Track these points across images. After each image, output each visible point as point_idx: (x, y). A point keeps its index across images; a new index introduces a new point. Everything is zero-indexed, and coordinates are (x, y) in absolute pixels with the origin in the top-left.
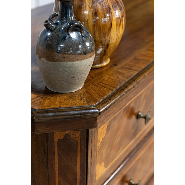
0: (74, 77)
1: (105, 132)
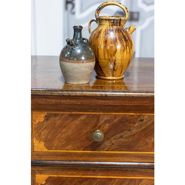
1: (43, 119)
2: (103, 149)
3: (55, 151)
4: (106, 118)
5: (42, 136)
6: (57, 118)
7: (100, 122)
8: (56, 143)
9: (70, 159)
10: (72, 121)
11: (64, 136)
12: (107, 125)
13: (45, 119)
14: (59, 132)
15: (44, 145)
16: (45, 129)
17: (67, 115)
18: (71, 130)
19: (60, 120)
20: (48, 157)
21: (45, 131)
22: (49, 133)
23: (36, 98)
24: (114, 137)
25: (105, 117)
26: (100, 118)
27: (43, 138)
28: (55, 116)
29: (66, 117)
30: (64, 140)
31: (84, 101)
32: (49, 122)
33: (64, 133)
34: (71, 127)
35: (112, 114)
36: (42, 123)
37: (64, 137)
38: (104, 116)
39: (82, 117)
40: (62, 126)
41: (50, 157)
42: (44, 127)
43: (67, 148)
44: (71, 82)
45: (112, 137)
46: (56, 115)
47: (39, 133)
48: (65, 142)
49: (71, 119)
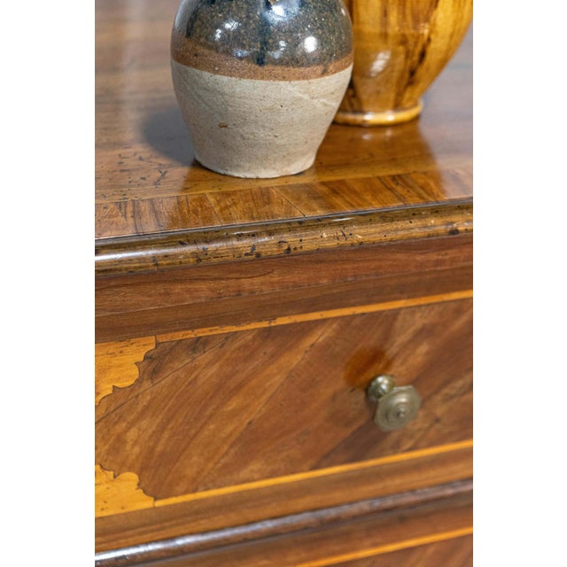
0: (226, 127)
1: (135, 372)
2: (396, 448)
3: (190, 497)
4: (419, 321)
5: (128, 447)
6: (203, 358)
7: (395, 341)
8: (192, 464)
9: (251, 516)
10: (274, 357)
11: (230, 428)
12: (423, 348)
13: (142, 374)
14: (210, 417)
15: (139, 484)
16: (142, 415)
17: (250, 337)
18: (265, 398)
19: (217, 365)
20: (152, 531)
21: (144, 423)
22: (162, 428)
23: (117, 286)
24: (446, 391)
25: (418, 315)
26: (398, 325)
27: (134, 457)
28: (194, 350)
29: (246, 346)
30: (232, 446)
31: (347, 266)
32: (165, 381)
33: (234, 414)
34: (268, 384)
35: (446, 297)
36: (132, 391)
37: (231, 434)
38: (414, 312)
39: (320, 333)
40: (224, 389)
41: (163, 529)
42: (140, 407)
43: (244, 473)
44: (249, 170)
45: (436, 392)
46: (197, 345)
47: (113, 438)
48: (236, 453)
49: (269, 350)
